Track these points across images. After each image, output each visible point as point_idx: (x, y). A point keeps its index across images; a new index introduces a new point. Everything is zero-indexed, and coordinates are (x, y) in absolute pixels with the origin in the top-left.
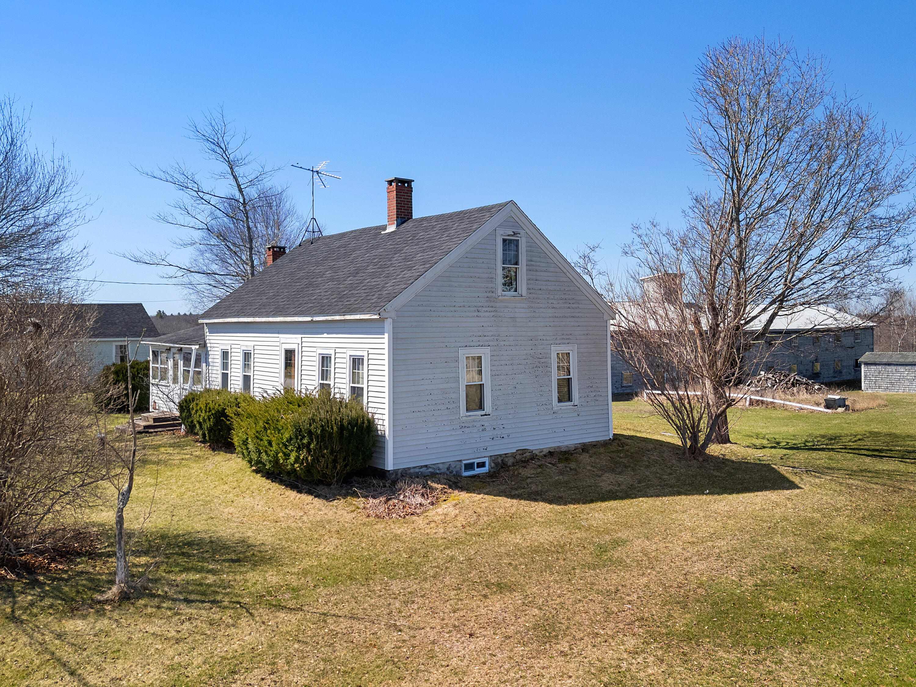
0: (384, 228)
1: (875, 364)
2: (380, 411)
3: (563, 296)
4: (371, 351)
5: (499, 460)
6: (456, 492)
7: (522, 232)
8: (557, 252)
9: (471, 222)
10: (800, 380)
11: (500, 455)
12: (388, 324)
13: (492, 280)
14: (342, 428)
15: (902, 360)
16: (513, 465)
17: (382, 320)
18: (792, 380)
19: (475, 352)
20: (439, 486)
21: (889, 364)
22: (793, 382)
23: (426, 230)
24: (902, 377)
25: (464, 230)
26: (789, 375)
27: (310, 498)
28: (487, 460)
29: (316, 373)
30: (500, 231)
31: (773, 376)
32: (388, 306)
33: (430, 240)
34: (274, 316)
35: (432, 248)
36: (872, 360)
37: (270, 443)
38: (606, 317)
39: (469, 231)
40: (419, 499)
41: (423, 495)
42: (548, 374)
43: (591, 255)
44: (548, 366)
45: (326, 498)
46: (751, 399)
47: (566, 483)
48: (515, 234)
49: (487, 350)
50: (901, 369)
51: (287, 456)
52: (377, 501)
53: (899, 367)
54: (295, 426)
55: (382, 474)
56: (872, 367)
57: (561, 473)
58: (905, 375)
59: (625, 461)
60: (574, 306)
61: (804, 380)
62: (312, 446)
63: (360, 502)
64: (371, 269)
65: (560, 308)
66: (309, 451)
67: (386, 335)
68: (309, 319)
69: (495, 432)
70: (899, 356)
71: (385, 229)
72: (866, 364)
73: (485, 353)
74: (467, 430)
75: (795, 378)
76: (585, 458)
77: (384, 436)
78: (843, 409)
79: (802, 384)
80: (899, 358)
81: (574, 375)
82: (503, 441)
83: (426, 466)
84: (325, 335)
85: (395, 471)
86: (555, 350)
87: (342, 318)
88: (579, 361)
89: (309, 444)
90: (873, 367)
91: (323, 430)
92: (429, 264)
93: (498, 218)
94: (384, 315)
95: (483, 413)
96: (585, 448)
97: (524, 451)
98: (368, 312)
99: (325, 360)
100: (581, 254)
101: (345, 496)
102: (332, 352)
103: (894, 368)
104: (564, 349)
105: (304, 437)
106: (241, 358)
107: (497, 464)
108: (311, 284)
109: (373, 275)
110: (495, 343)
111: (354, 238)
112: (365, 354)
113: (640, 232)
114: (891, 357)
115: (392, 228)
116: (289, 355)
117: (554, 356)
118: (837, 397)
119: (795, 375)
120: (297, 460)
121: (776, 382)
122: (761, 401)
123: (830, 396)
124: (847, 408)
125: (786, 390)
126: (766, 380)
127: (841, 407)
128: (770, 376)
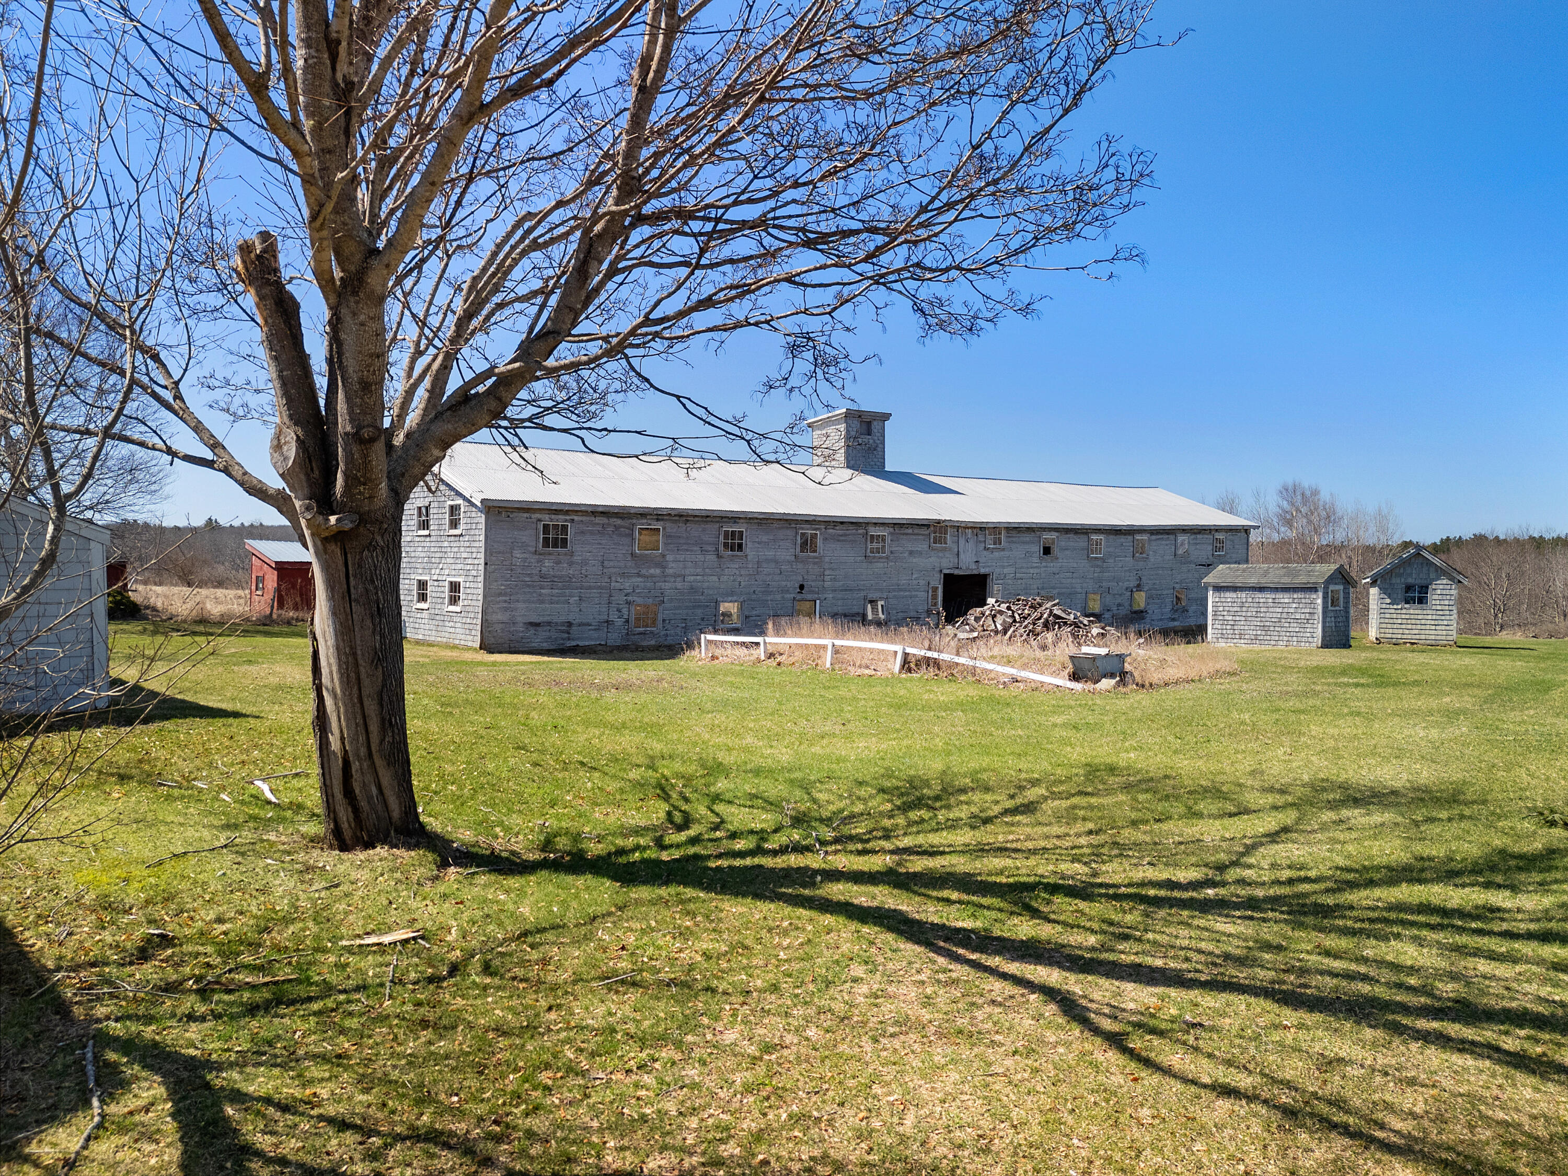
1: (1235, 589)
10: (1063, 615)
15: (1286, 580)
18: (1045, 616)
21: (1261, 589)
22: (1047, 621)
24: (1284, 615)
26: (1040, 605)
31: (1009, 608)
36: (1229, 580)
46: (906, 655)
50: (1285, 598)
53: (1280, 595)
56: (1228, 594)
58: (1292, 610)
61: (1072, 616)
70: (1282, 572)
72: (1218, 588)
75: (1051, 611)
78: (1113, 682)
79: (1065, 623)
80: (1281, 577)
90: (1230, 595)
103: (1270, 596)
114: (1266, 573)
118: (1103, 651)
119: (1054, 605)
121: (1015, 621)
122: (927, 660)
123: (1085, 649)
124: (1128, 678)
125: (1032, 638)
126: (994, 617)
127: (1112, 676)
128: (1004, 607)
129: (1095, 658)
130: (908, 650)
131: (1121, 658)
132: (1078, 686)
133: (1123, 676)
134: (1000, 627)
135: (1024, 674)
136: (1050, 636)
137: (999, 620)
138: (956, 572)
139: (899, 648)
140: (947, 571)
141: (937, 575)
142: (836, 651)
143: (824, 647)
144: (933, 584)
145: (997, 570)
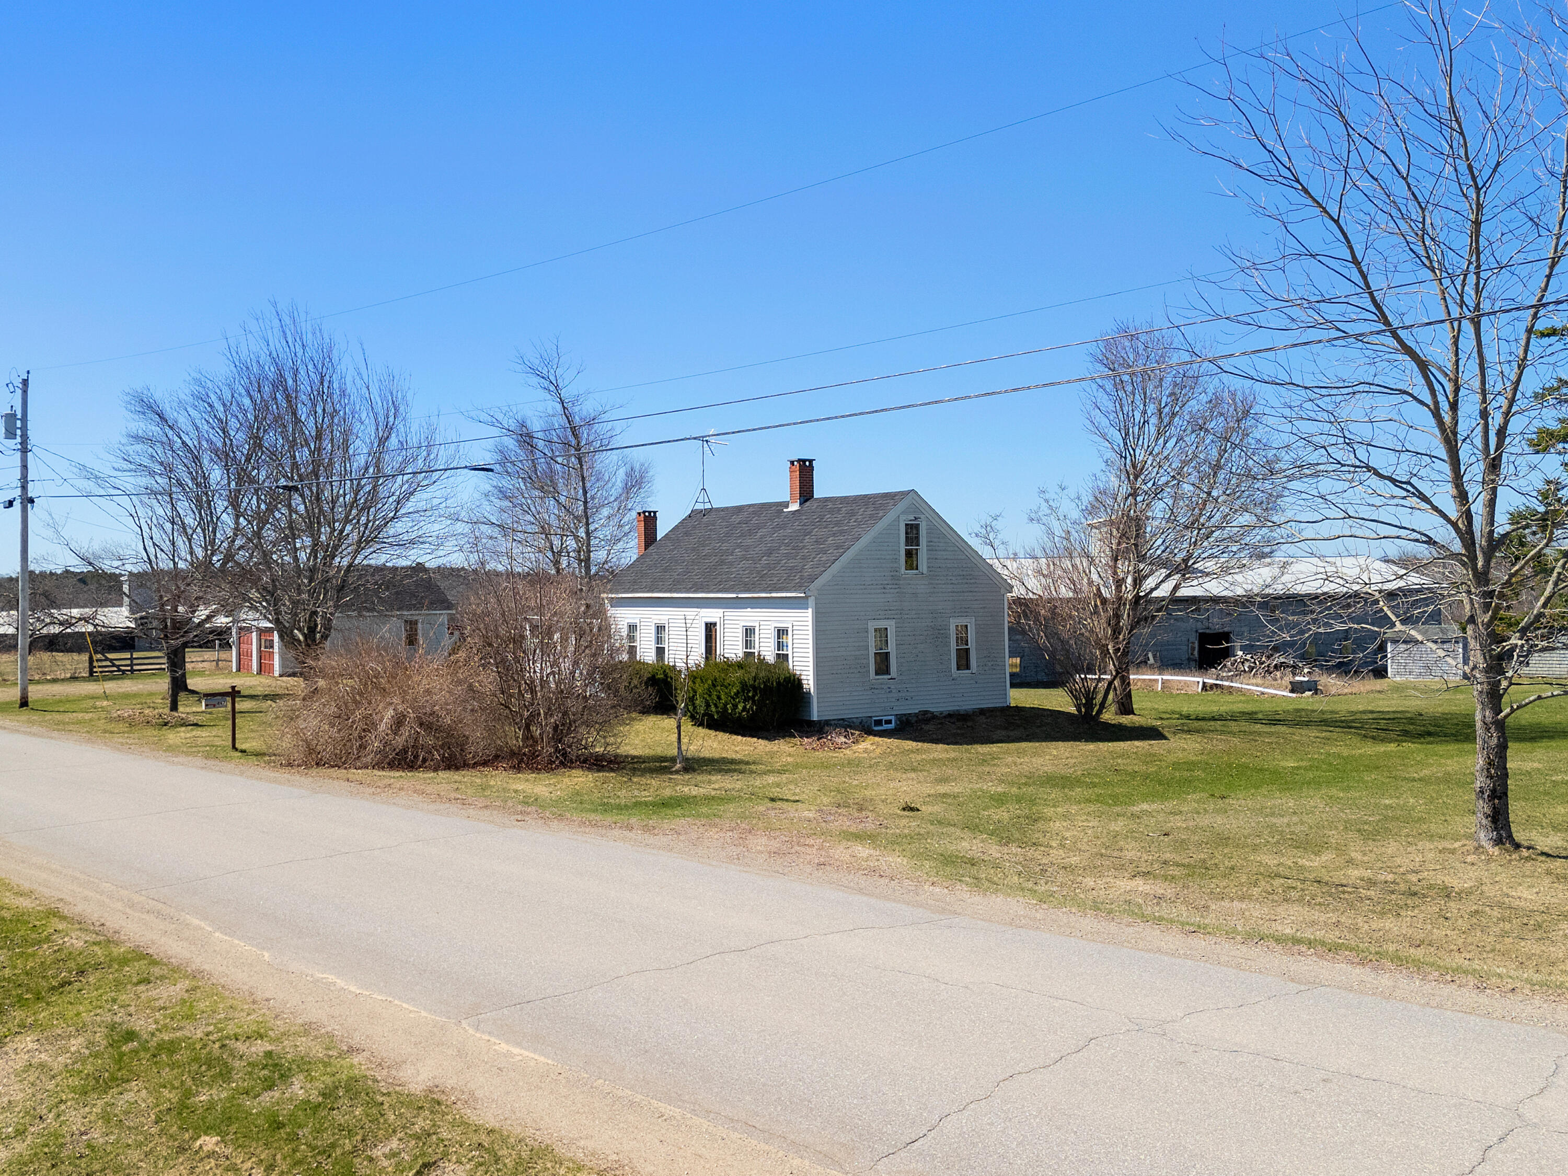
0: (786, 505)
2: (804, 673)
3: (961, 573)
4: (795, 623)
5: (904, 718)
6: (871, 737)
7: (922, 516)
8: (956, 532)
9: (876, 509)
10: (1286, 661)
11: (905, 715)
12: (811, 601)
13: (896, 560)
14: (779, 683)
16: (916, 722)
17: (807, 598)
18: (1275, 663)
19: (882, 624)
20: (857, 732)
22: (1276, 665)
23: (831, 511)
25: (871, 517)
26: (1273, 655)
27: (755, 739)
28: (893, 718)
29: (740, 643)
30: (903, 518)
31: (1252, 658)
32: (812, 586)
33: (837, 524)
34: (695, 592)
35: (842, 532)
37: (719, 698)
38: (1002, 591)
39: (875, 518)
40: (843, 739)
41: (845, 737)
42: (947, 644)
43: (993, 524)
44: (947, 637)
45: (769, 740)
46: (1204, 683)
47: (963, 734)
48: (916, 519)
49: (893, 622)
51: (735, 706)
52: (810, 740)
54: (741, 683)
55: (811, 723)
57: (958, 728)
59: (1018, 722)
60: (972, 581)
61: (1293, 662)
62: (756, 698)
63: (797, 740)
64: (783, 550)
65: (958, 584)
66: (754, 702)
67: (810, 610)
68: (734, 596)
69: (900, 694)
71: (787, 507)
72: (1394, 641)
73: (891, 625)
74: (876, 691)
75: (1279, 659)
76: (982, 719)
77: (809, 693)
78: (1311, 693)
79: (1288, 666)
81: (972, 645)
82: (907, 702)
83: (843, 719)
84: (749, 610)
85: (819, 722)
86: (953, 623)
87: (768, 595)
88: (977, 633)
89: (754, 696)
90: (1402, 646)
91: (765, 685)
92: (842, 548)
93: (902, 506)
94: (809, 593)
95: (889, 677)
96: (982, 712)
97: (926, 712)
98: (795, 591)
99: (749, 632)
100: (983, 523)
101: (783, 737)
102: (757, 624)
104: (962, 621)
105: (749, 691)
106: (653, 630)
107: (901, 722)
108: (722, 562)
109: (787, 556)
110: (899, 616)
111: (754, 513)
112: (790, 626)
113: (1047, 496)
115: (794, 507)
116: (710, 628)
117: (952, 628)
118: (1307, 679)
120: (744, 709)
121: (1256, 665)
122: (1216, 685)
123: (1297, 678)
124: (1319, 692)
125: (1267, 675)
126: (1243, 663)
127: (1310, 690)
128: (1248, 657)
129: (1302, 682)
130: (1206, 680)
131: (1316, 682)
132: (1294, 695)
133: (1316, 691)
134: (1247, 669)
135: (1266, 690)
136: (1278, 674)
137: (1247, 664)
138: (1208, 631)
139: (1200, 680)
140: (1200, 631)
141: (1194, 634)
142: (1163, 682)
143: (1157, 681)
144: (1191, 640)
145: (1237, 629)
